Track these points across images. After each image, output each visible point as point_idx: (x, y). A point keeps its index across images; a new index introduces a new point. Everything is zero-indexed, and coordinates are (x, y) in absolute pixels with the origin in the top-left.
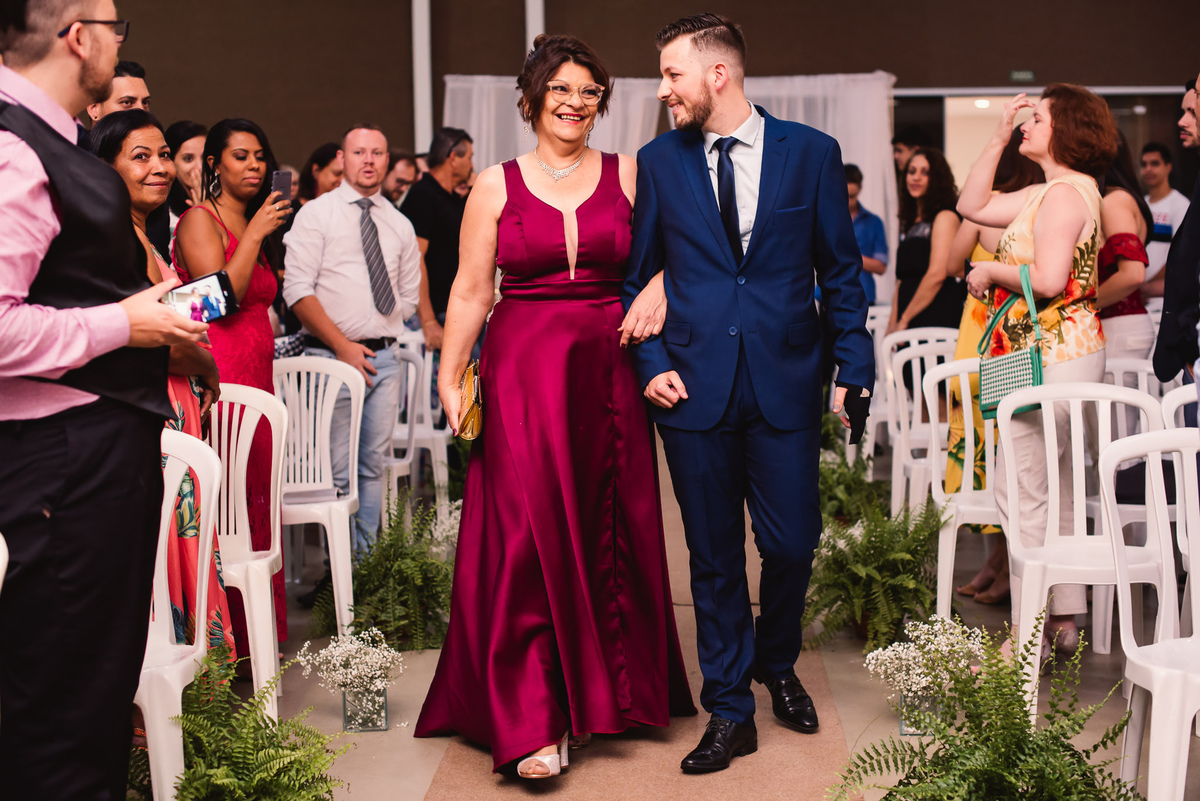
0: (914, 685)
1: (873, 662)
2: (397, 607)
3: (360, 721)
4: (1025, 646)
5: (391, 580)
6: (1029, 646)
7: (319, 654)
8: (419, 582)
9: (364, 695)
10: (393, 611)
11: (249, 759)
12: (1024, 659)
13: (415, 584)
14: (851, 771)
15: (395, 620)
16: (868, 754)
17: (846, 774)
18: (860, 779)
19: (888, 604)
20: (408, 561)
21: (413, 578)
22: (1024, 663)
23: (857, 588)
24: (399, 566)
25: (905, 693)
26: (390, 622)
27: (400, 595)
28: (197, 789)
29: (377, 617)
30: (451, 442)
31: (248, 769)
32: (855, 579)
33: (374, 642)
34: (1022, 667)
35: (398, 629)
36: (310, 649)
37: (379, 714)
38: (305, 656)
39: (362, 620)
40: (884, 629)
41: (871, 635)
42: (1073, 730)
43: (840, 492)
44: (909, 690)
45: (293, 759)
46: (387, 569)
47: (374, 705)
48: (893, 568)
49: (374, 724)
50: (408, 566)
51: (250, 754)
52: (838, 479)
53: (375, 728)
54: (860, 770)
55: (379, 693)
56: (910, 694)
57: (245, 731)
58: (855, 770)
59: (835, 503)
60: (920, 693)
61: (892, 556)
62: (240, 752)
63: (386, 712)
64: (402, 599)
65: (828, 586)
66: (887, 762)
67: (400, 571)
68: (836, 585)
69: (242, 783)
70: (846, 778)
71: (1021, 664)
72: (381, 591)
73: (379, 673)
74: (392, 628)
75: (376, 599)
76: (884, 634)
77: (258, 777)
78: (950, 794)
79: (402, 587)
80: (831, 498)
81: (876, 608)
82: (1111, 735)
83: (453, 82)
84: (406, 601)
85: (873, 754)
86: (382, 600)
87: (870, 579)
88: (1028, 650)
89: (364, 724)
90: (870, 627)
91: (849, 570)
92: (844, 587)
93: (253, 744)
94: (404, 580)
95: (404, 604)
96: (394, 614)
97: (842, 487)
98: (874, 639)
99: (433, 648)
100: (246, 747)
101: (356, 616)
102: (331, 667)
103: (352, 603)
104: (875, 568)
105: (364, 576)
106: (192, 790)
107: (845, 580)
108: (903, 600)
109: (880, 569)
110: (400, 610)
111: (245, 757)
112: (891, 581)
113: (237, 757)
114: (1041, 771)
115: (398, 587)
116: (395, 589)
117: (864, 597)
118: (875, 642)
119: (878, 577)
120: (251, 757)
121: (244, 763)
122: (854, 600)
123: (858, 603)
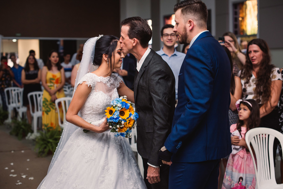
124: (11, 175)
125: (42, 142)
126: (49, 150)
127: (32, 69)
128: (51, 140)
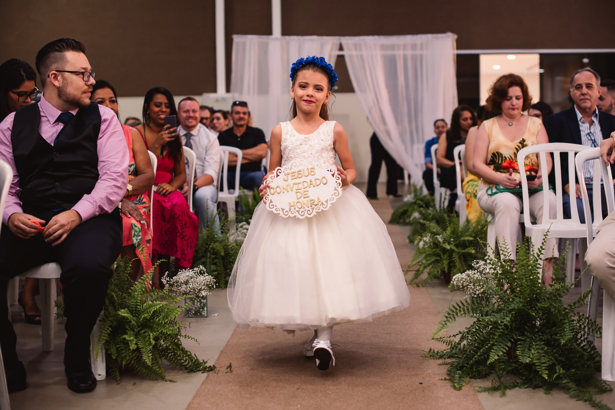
0: (477, 291)
1: (456, 280)
2: (212, 266)
3: (194, 312)
4: (539, 249)
5: (209, 254)
6: (541, 249)
7: (173, 278)
8: (223, 254)
9: (195, 299)
11: (138, 308)
12: (538, 256)
13: (221, 255)
14: (449, 314)
16: (458, 305)
17: (447, 315)
18: (454, 318)
19: (461, 263)
20: (217, 243)
21: (220, 252)
22: (538, 258)
23: (445, 255)
24: (213, 246)
25: (473, 295)
28: (111, 321)
30: (237, 200)
31: (137, 314)
32: (445, 251)
33: (201, 273)
34: (537, 260)
36: (168, 276)
37: (203, 309)
38: (166, 279)
42: (564, 292)
44: (475, 294)
45: (161, 305)
46: (206, 248)
47: (200, 304)
48: (464, 245)
49: (201, 314)
50: (218, 246)
51: (139, 305)
52: (432, 217)
53: (201, 316)
54: (454, 314)
55: (203, 297)
56: (475, 296)
57: (136, 293)
58: (451, 313)
60: (480, 295)
61: (462, 239)
62: (133, 305)
63: (207, 308)
64: (214, 262)
65: (430, 254)
66: (468, 309)
67: (213, 249)
68: (434, 254)
69: (135, 318)
70: (447, 317)
71: (537, 259)
72: (204, 259)
73: (203, 287)
77: (143, 317)
78: (502, 320)
79: (214, 256)
81: (455, 265)
82: (582, 298)
83: (237, 39)
85: (461, 305)
86: (204, 263)
87: (452, 251)
88: (540, 252)
89: (196, 314)
90: (452, 275)
91: (441, 246)
92: (438, 255)
93: (140, 300)
94: (215, 253)
95: (215, 264)
100: (137, 302)
102: (179, 284)
104: (454, 245)
106: (109, 322)
107: (439, 252)
108: (468, 260)
109: (457, 246)
111: (136, 307)
112: (463, 251)
113: (132, 307)
114: (549, 309)
116: (210, 257)
117: (449, 259)
119: (455, 249)
120: (139, 307)
121: (136, 310)
122: (444, 261)
123: (446, 262)
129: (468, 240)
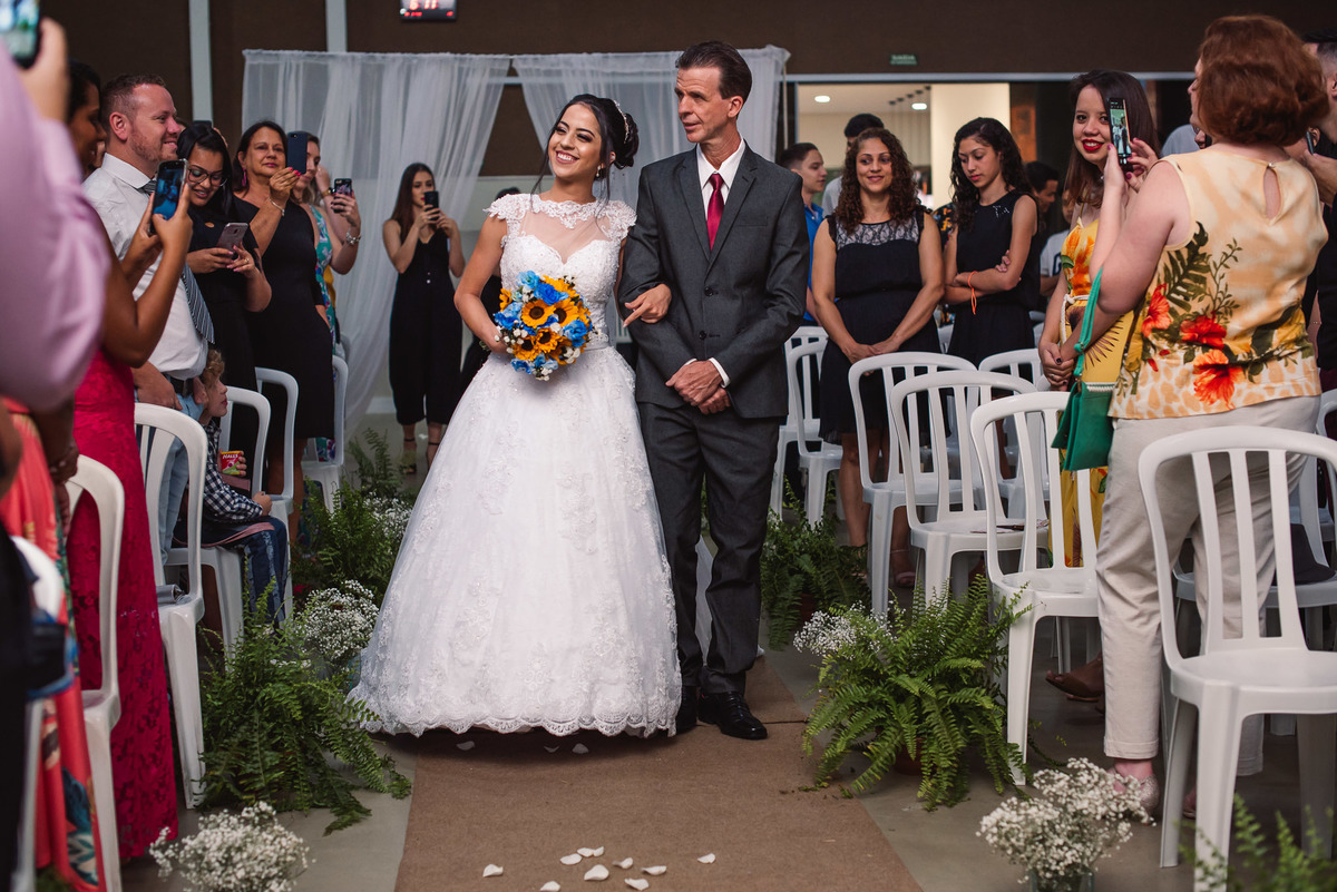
2: (266, 752)
5: (257, 714)
7: (182, 846)
8: (298, 715)
10: (262, 760)
13: (291, 719)
15: (265, 771)
19: (949, 729)
20: (280, 686)
21: (289, 710)
23: (903, 706)
24: (268, 693)
25: (1041, 873)
26: (259, 775)
27: (271, 735)
29: (239, 768)
32: (901, 695)
35: (270, 785)
38: (163, 849)
39: (217, 773)
40: (945, 763)
41: (926, 771)
43: (805, 563)
44: (1047, 869)
46: (250, 697)
48: (953, 679)
50: (280, 693)
56: (1048, 875)
59: (798, 577)
61: (950, 663)
64: (275, 741)
67: (269, 701)
72: (243, 728)
74: (263, 784)
75: (236, 740)
76: (945, 769)
79: (271, 725)
80: (792, 572)
84: (281, 743)
86: (244, 744)
90: (924, 760)
91: (890, 682)
92: (882, 705)
94: (277, 714)
95: (278, 747)
96: (264, 764)
97: (807, 557)
98: (931, 777)
99: (321, 807)
101: (209, 767)
102: (204, 865)
103: (202, 750)
104: (927, 680)
105: (218, 708)
107: (885, 697)
109: (934, 682)
110: (272, 758)
112: (953, 698)
115: (265, 724)
116: (262, 728)
118: (933, 781)
119: (931, 692)
123: (909, 729)
124: (599, 852)
125: (857, 692)
126: (901, 751)
127: (875, 213)
128: (914, 686)
129: (966, 670)
